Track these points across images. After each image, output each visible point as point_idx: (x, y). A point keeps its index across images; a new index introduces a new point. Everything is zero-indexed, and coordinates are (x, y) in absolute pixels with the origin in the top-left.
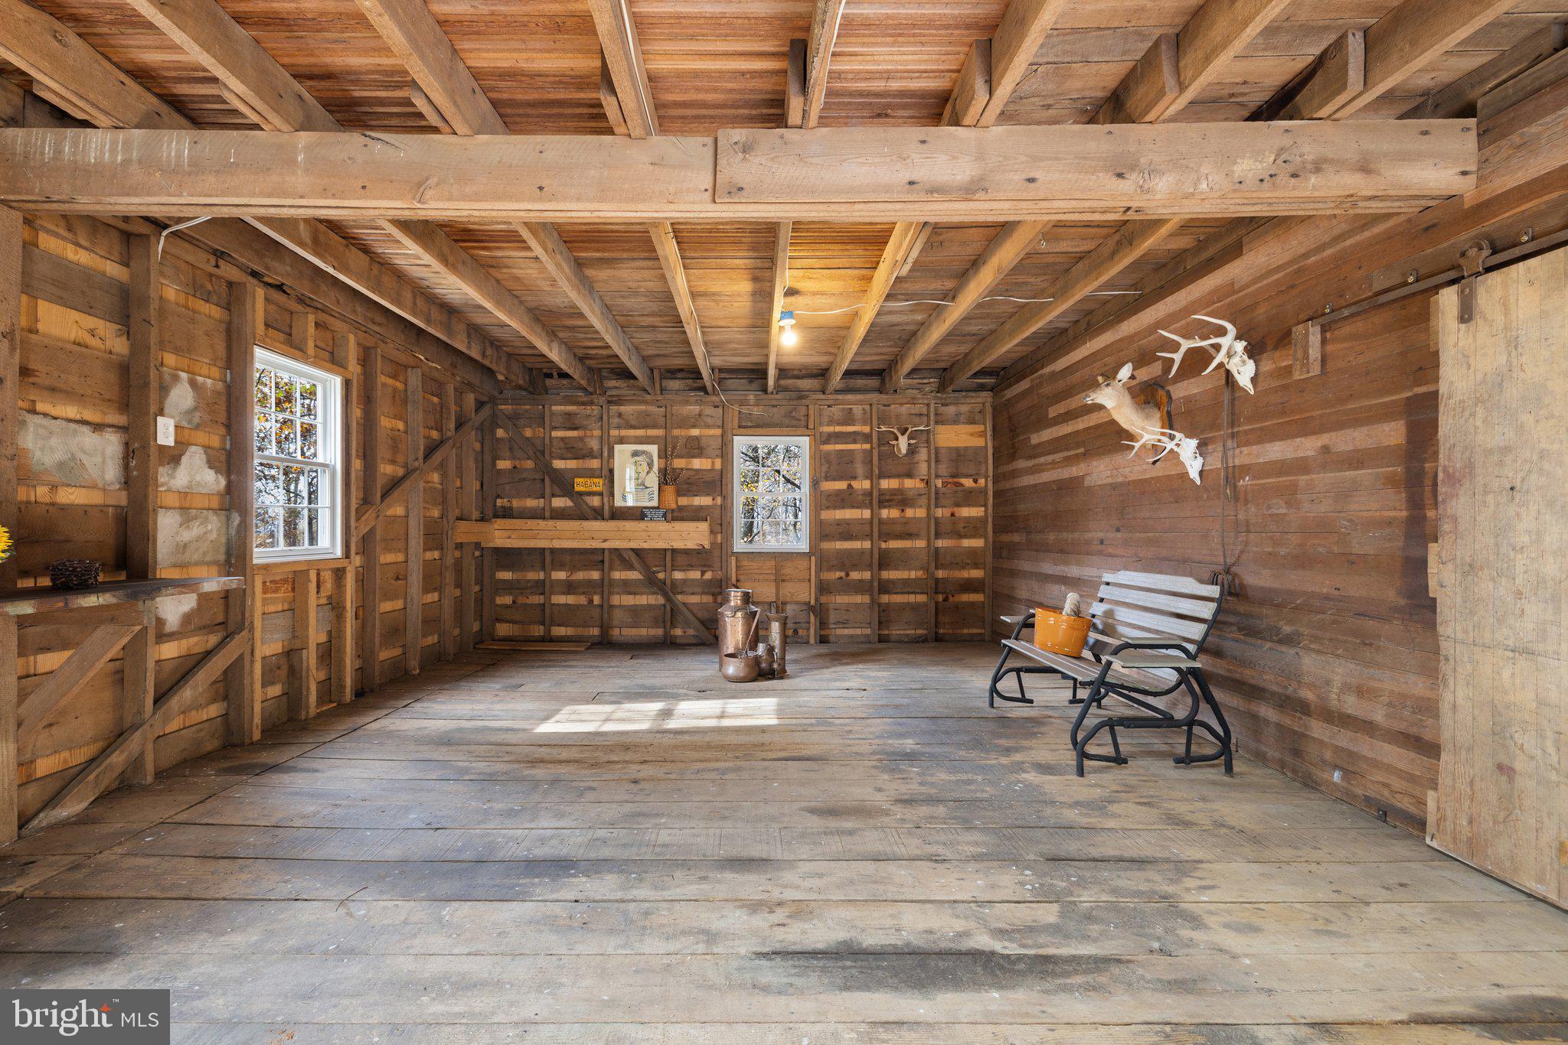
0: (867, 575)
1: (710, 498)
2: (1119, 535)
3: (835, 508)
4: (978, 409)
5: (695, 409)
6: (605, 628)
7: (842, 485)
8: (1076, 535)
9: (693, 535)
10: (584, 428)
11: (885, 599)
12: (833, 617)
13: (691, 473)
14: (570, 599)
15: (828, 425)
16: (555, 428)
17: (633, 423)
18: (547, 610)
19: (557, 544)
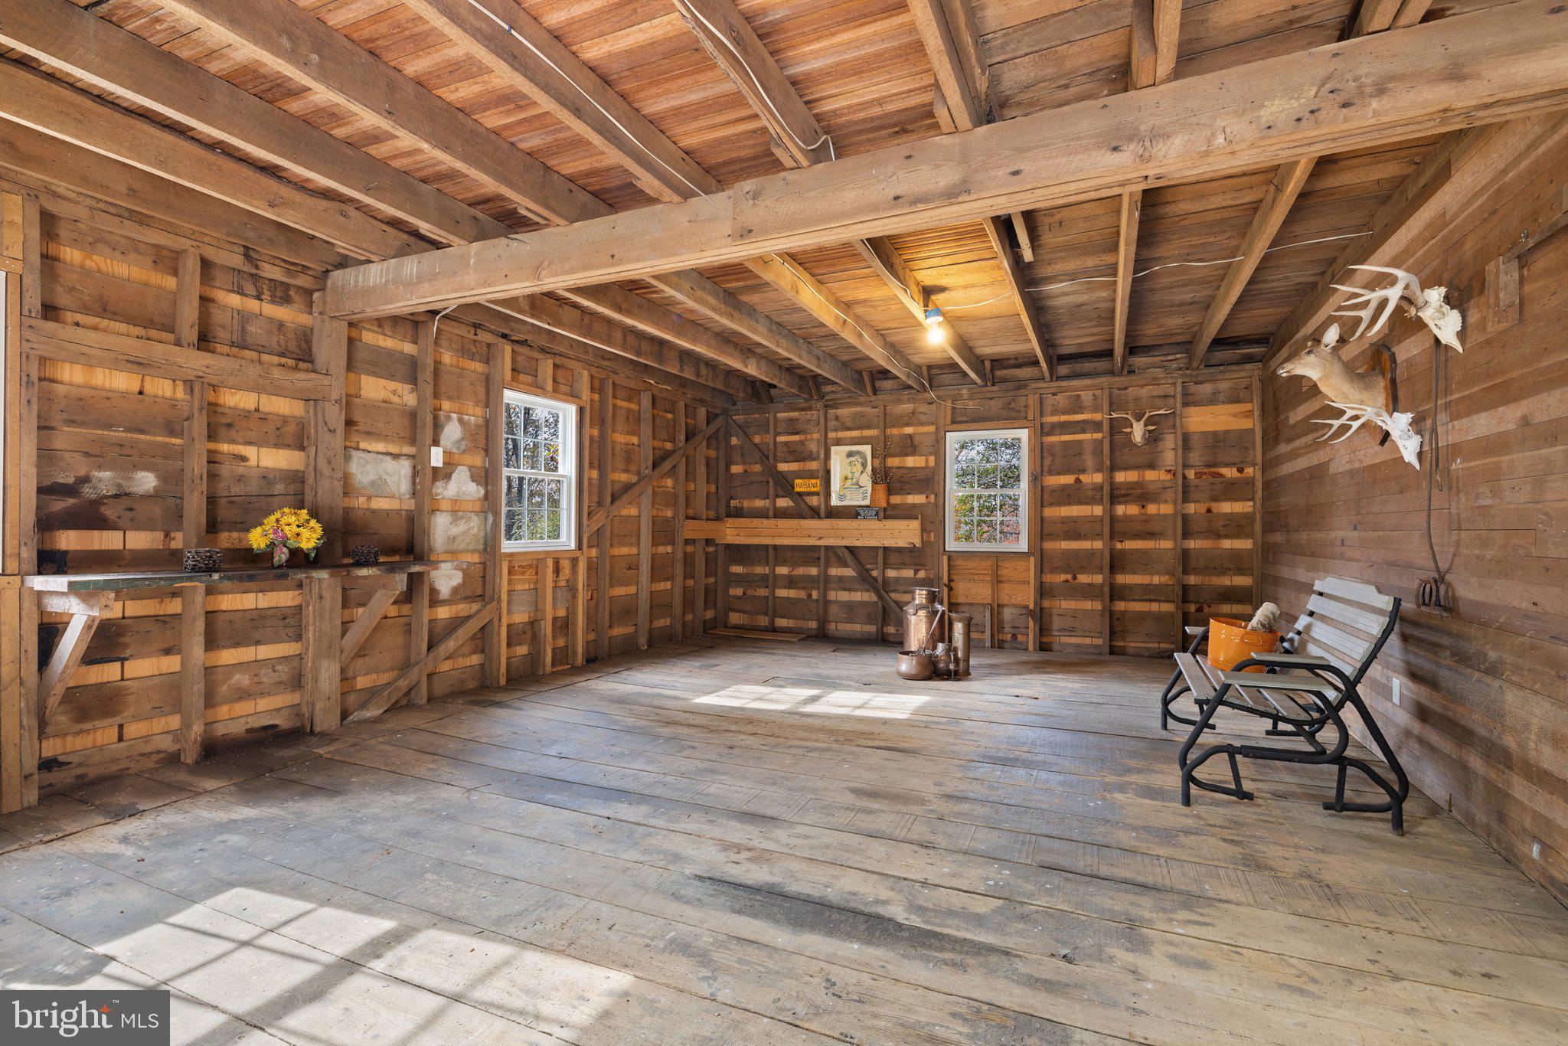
0: (1098, 579)
1: (924, 496)
2: (1356, 534)
3: (1060, 504)
4: (1243, 385)
5: (908, 407)
6: (823, 623)
7: (1068, 479)
8: (1323, 535)
9: (904, 533)
10: (805, 432)
11: (1120, 606)
12: (1057, 623)
13: (904, 471)
14: (792, 593)
15: (1052, 415)
16: (780, 434)
17: (849, 424)
18: (770, 603)
19: (778, 541)
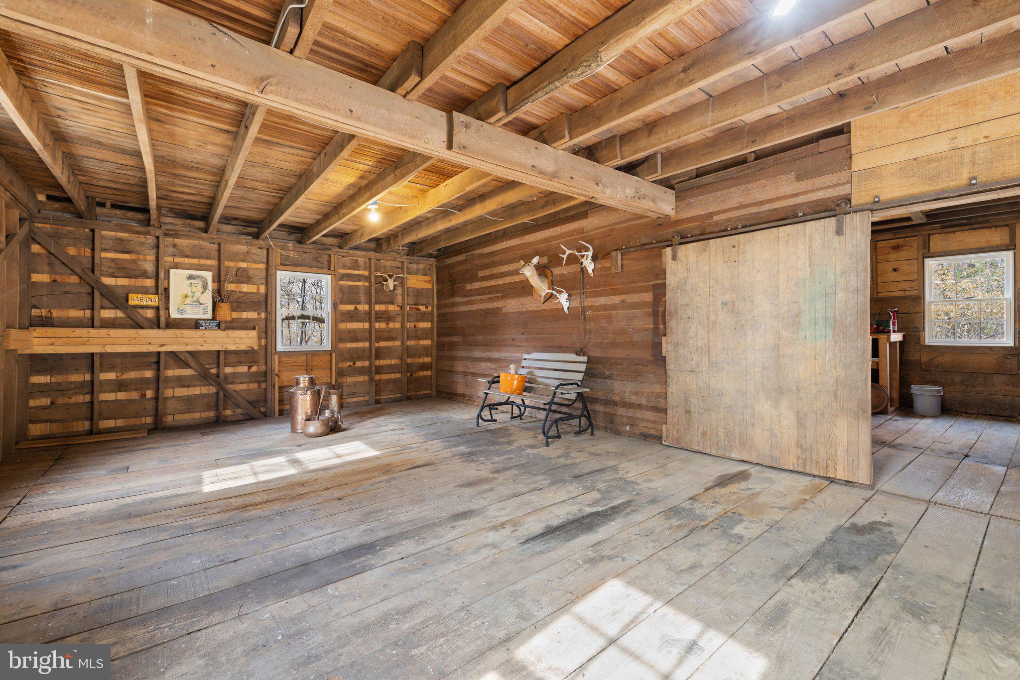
0: (366, 363)
1: (256, 313)
2: (523, 336)
3: (347, 321)
4: (428, 268)
5: (242, 248)
6: (159, 416)
7: (351, 307)
8: (497, 337)
9: (245, 340)
10: (142, 253)
11: (378, 377)
12: (346, 391)
13: (241, 295)
14: (121, 396)
15: (342, 269)
16: (106, 250)
17: (188, 253)
18: (95, 407)
